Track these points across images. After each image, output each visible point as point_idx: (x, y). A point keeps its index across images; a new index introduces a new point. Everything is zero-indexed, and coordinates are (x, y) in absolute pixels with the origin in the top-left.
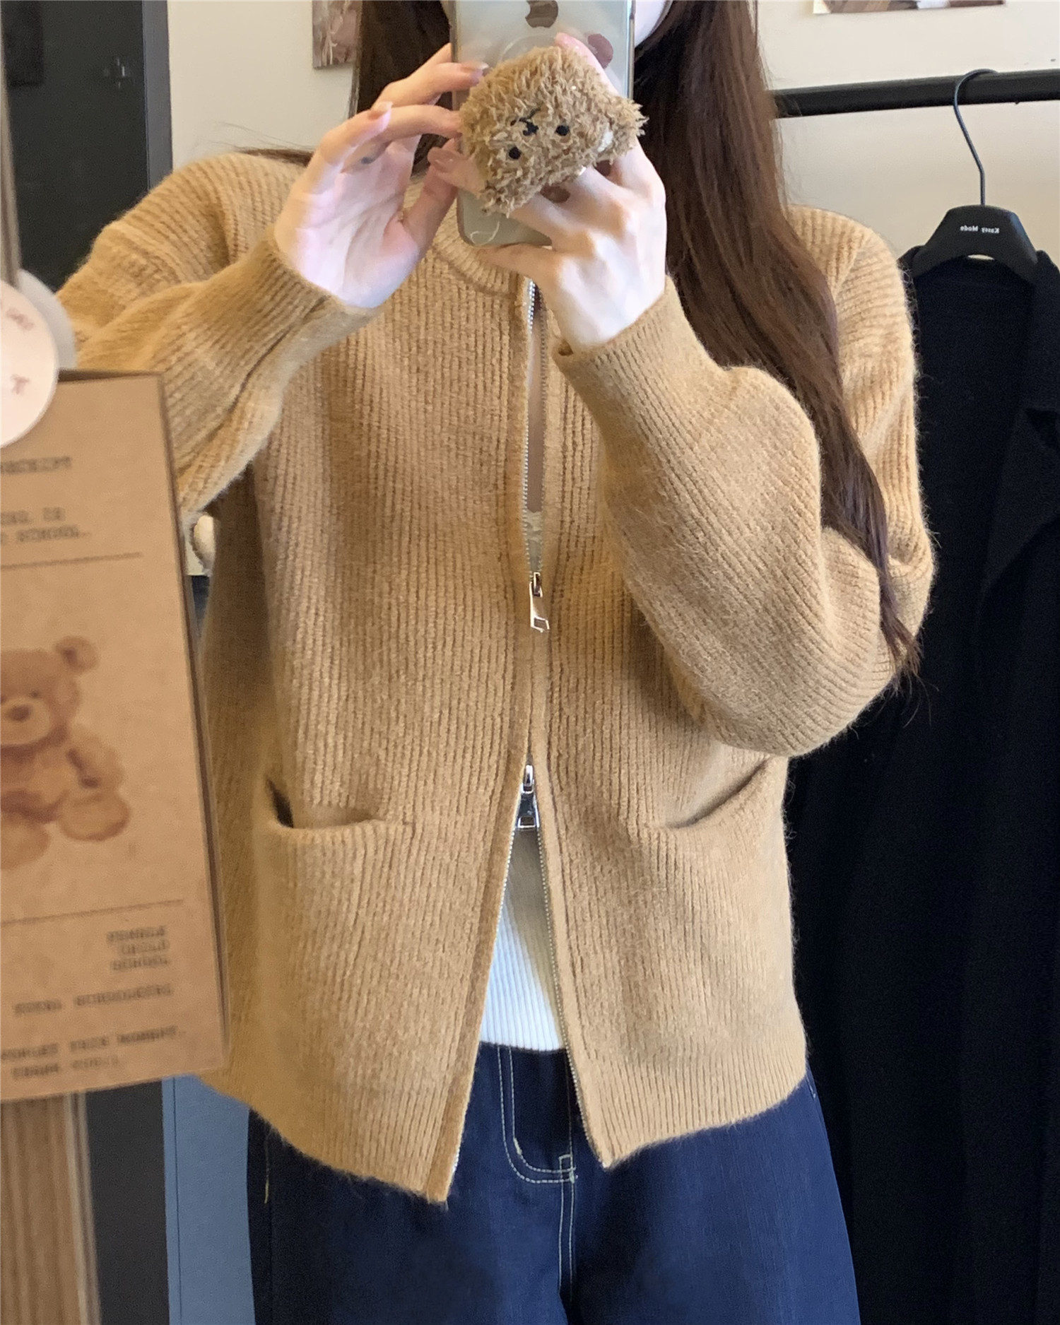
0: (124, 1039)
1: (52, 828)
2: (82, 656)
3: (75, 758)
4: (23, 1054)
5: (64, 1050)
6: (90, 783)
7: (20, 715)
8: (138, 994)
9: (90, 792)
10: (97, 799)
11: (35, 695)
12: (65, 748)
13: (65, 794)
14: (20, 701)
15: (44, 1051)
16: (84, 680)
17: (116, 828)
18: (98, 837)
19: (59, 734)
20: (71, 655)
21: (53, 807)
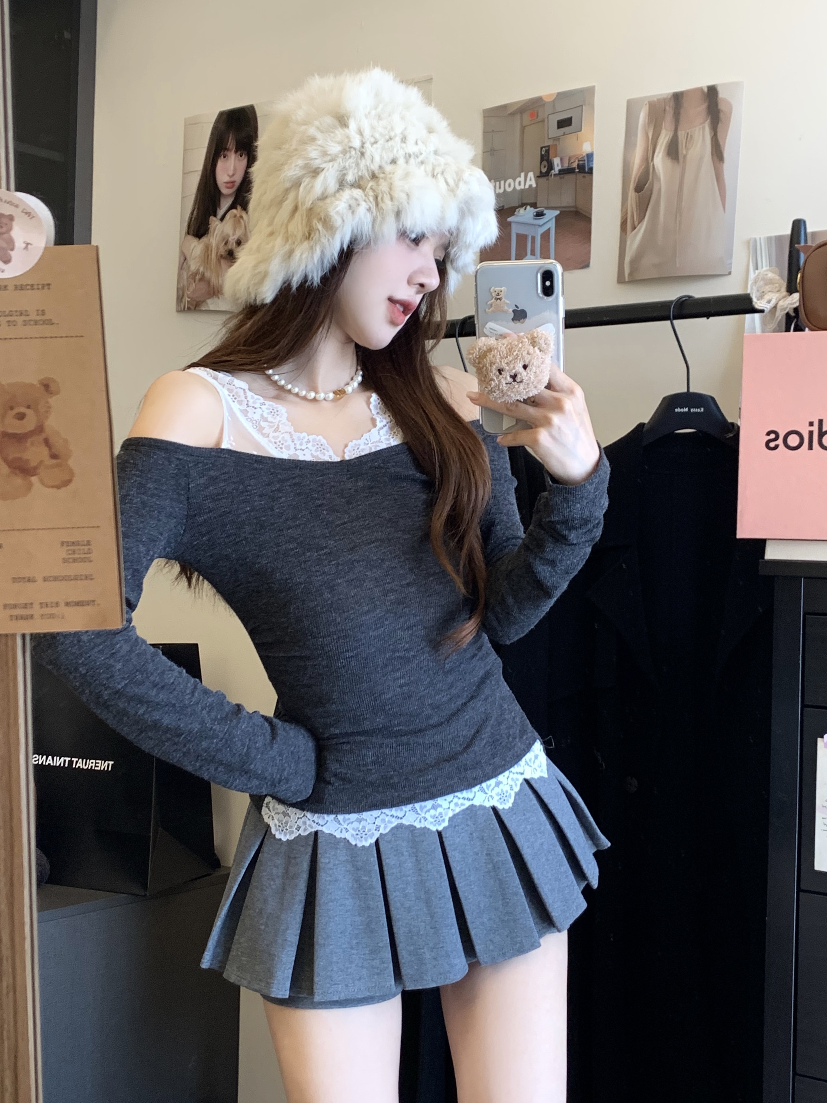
0: (67, 604)
1: (34, 479)
2: (52, 388)
3: (47, 442)
4: (15, 606)
5: (36, 606)
6: (54, 456)
7: (21, 417)
8: (76, 578)
9: (54, 461)
10: (58, 465)
11: (29, 407)
12: (43, 436)
13: (41, 462)
14: (22, 410)
15: (25, 606)
17: (66, 483)
18: (58, 487)
19: (40, 429)
20: (47, 386)
21: (36, 468)
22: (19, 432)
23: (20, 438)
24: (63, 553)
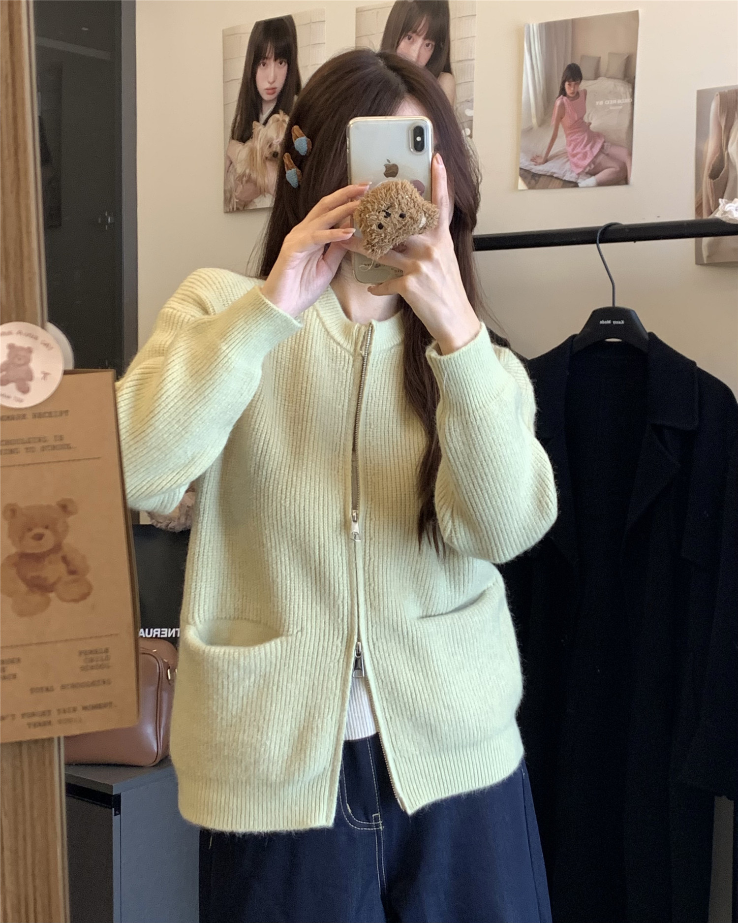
1: (52, 595)
2: (70, 508)
3: (65, 559)
4: (33, 715)
5: (54, 713)
6: (72, 572)
7: (39, 537)
8: (93, 684)
9: (72, 577)
10: (75, 581)
11: (47, 527)
12: (60, 554)
13: (60, 578)
14: (38, 530)
15: (43, 714)
17: (84, 596)
18: (76, 601)
19: (57, 547)
20: (65, 508)
21: (55, 584)
22: (36, 551)
23: (38, 558)
24: (80, 662)
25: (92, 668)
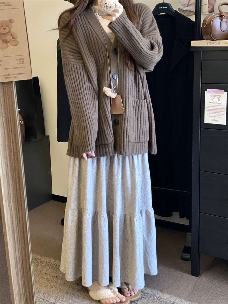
1: (9, 44)
2: (12, 21)
3: (11, 35)
4: (6, 75)
5: (11, 75)
6: (13, 38)
7: (5, 29)
8: (20, 68)
9: (13, 39)
10: (14, 40)
11: (7, 26)
12: (10, 33)
13: (11, 40)
14: (5, 27)
16: (12, 24)
17: (17, 45)
18: (15, 46)
19: (9, 32)
20: (11, 21)
21: (9, 41)
22: (4, 32)
23: (5, 34)
24: (17, 62)
25: (20, 63)
